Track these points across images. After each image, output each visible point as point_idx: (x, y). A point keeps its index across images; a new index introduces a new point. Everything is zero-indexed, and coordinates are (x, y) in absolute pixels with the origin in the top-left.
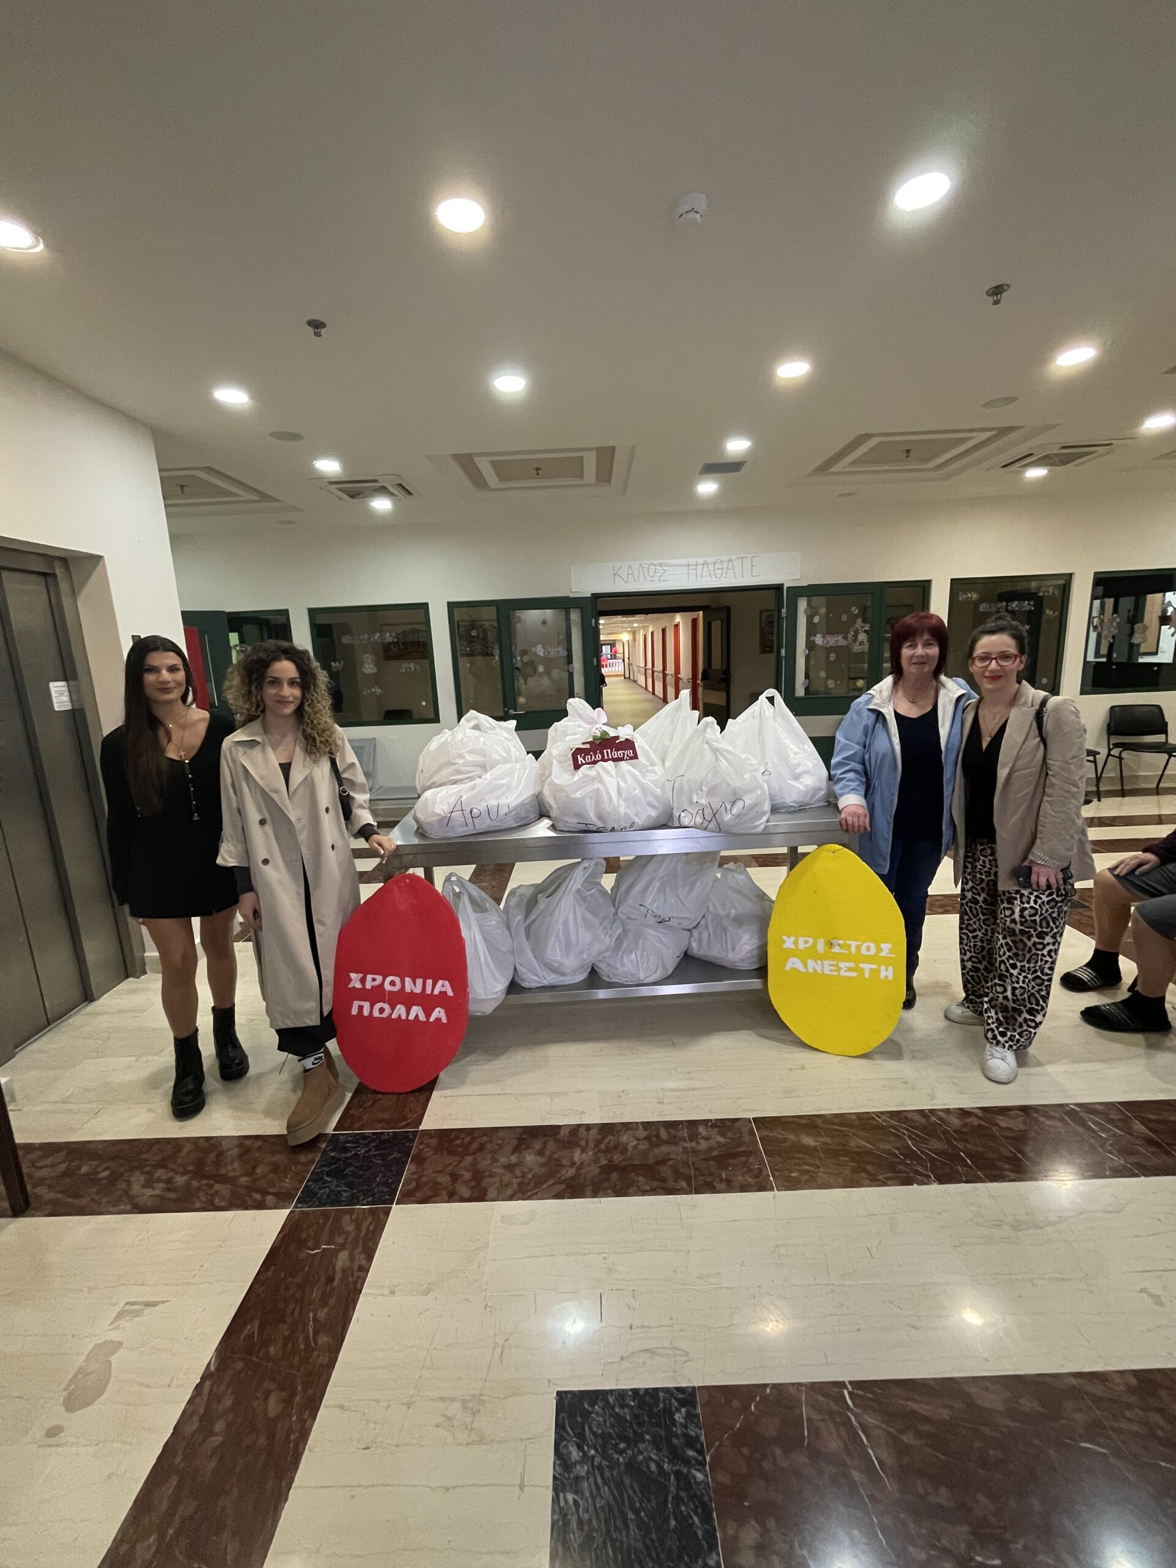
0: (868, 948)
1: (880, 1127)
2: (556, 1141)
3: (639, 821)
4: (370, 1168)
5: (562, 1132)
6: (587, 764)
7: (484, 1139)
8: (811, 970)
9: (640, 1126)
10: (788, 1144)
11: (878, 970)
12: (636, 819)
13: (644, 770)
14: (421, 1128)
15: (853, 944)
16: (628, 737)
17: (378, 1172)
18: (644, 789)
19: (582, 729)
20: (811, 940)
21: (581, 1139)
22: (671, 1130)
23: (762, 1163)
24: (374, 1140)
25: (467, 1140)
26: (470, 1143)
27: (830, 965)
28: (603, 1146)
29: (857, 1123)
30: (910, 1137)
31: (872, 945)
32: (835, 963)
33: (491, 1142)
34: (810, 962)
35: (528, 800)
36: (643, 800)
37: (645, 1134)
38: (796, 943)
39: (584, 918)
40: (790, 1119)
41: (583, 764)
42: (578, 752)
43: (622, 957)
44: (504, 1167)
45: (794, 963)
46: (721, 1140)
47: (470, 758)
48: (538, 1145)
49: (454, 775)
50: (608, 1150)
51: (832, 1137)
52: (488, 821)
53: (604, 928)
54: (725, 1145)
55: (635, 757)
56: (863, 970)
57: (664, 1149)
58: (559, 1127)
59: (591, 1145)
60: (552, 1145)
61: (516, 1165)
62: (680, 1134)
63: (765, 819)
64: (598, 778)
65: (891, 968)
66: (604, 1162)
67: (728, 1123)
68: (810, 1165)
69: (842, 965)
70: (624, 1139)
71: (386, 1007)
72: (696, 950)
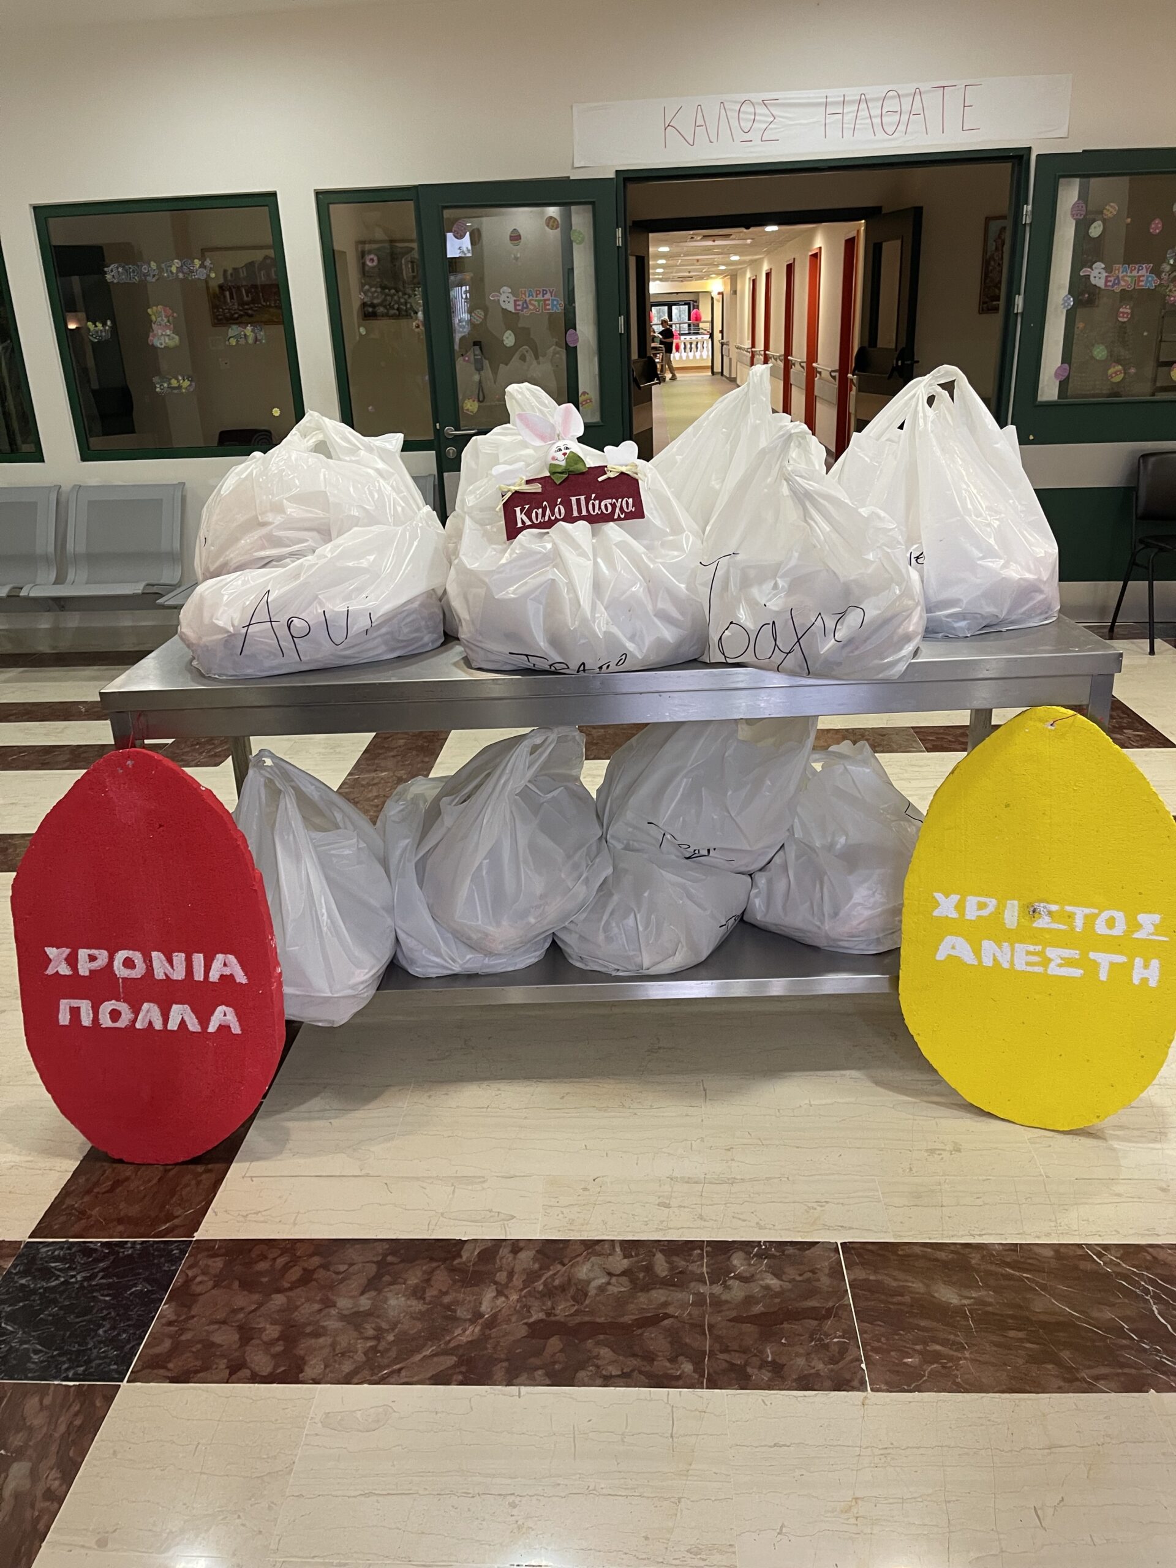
1: (1098, 1276)
2: (452, 1270)
3: (637, 651)
4: (87, 1311)
5: (465, 1255)
6: (533, 526)
7: (316, 1261)
9: (618, 1249)
10: (907, 1299)
12: (630, 646)
13: (657, 543)
14: (197, 1236)
15: (1080, 912)
16: (624, 469)
17: (104, 1318)
18: (653, 585)
19: (530, 451)
20: (992, 903)
21: (500, 1269)
22: (675, 1259)
23: (850, 1333)
24: (105, 1257)
25: (281, 1261)
26: (286, 1268)
27: (1028, 953)
28: (539, 1286)
29: (1054, 1264)
30: (1156, 1297)
32: (1038, 948)
33: (325, 1267)
34: (987, 945)
35: (416, 605)
36: (650, 607)
37: (625, 1263)
38: (960, 907)
39: (532, 847)
40: (917, 1250)
41: (525, 527)
42: (514, 501)
43: (608, 923)
44: (343, 1317)
45: (955, 947)
46: (773, 1282)
47: (292, 510)
48: (414, 1278)
49: (263, 548)
50: (550, 1293)
51: (998, 1290)
52: (327, 645)
53: (576, 867)
54: (777, 1295)
55: (638, 513)
56: (1096, 965)
57: (659, 1295)
58: (462, 1243)
59: (517, 1281)
60: (441, 1279)
61: (368, 1314)
62: (693, 1267)
63: (909, 648)
64: (555, 558)
65: (1154, 964)
66: (537, 1316)
67: (790, 1251)
68: (944, 1343)
69: (1052, 952)
70: (583, 1271)
71: (123, 1007)
72: (760, 913)
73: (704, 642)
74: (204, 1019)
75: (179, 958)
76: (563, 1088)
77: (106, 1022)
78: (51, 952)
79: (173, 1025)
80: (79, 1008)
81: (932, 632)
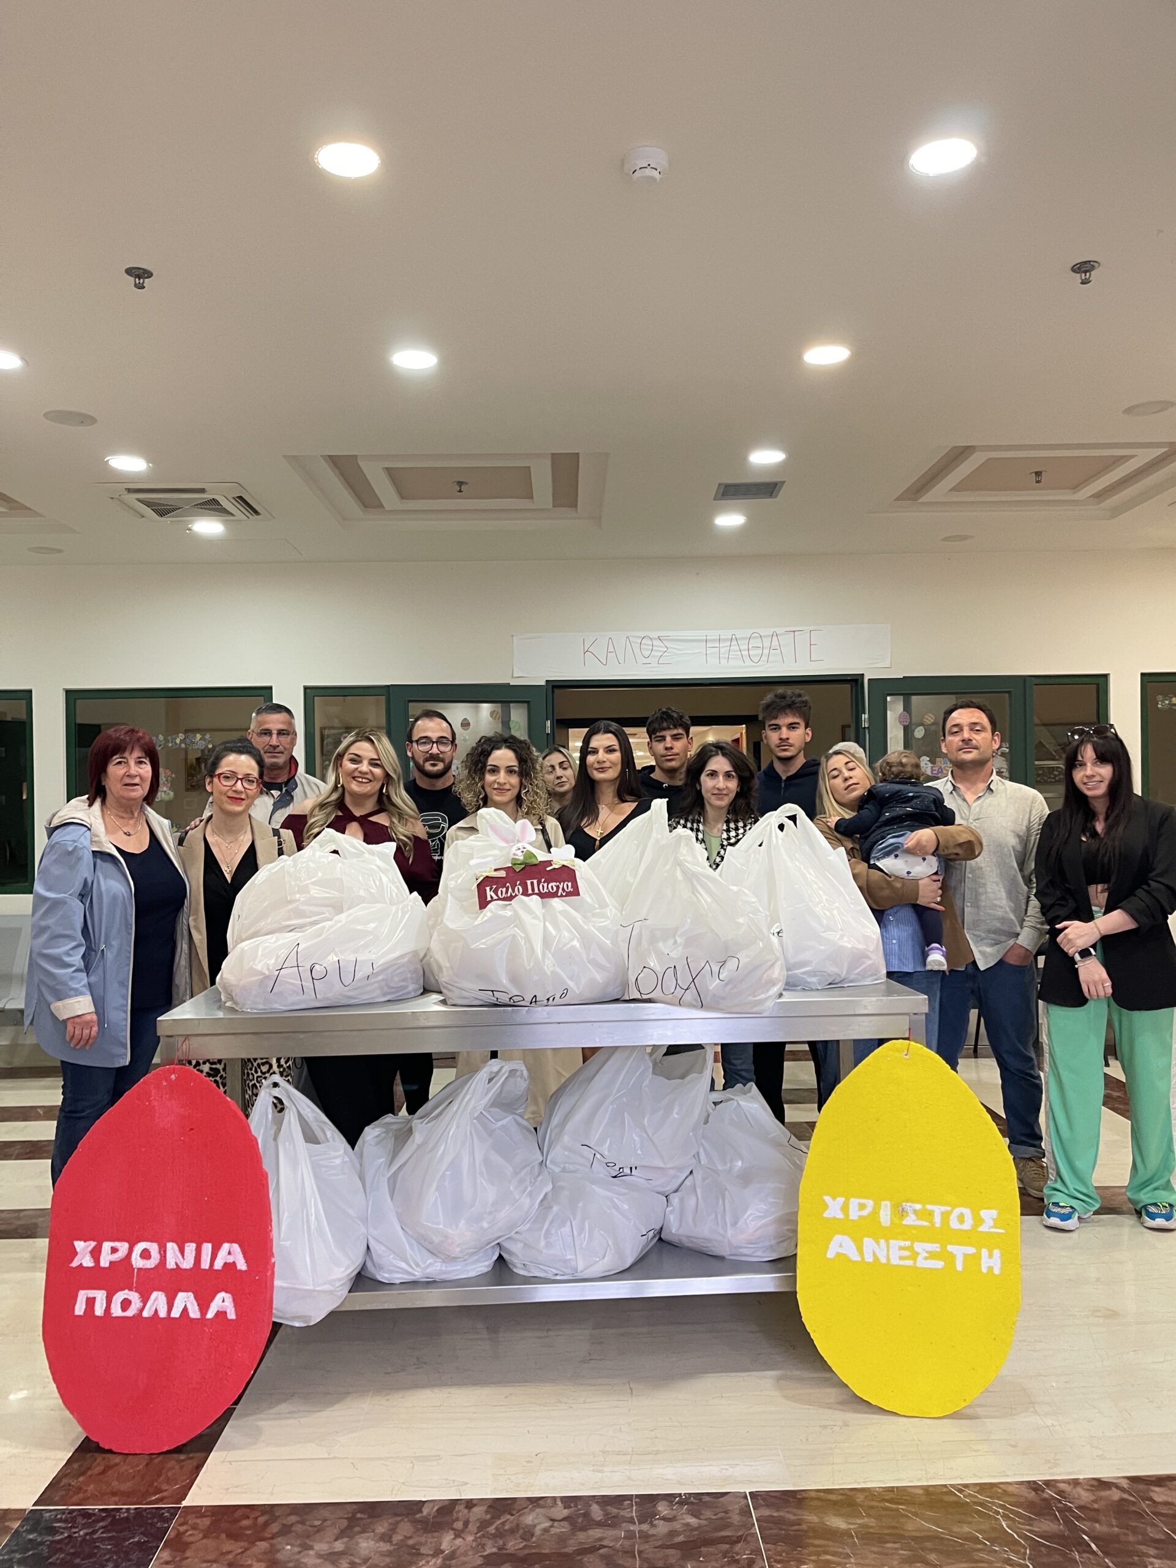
0: (961, 1219)
1: (960, 1505)
2: (415, 1522)
3: (577, 988)
4: (91, 1555)
5: (426, 1511)
6: (499, 899)
7: (293, 1518)
8: (869, 1258)
9: (559, 1502)
10: (804, 1527)
11: (977, 1257)
12: (571, 984)
13: (589, 915)
14: (184, 1503)
15: (938, 1210)
16: (565, 863)
17: (107, 1561)
18: (587, 940)
19: (496, 852)
20: (870, 1203)
21: (457, 1519)
22: (609, 1508)
23: (758, 1551)
24: (103, 1519)
25: (262, 1520)
26: (266, 1524)
27: (901, 1248)
28: (492, 1529)
29: (923, 1498)
30: (1005, 1516)
31: (967, 1212)
32: (908, 1243)
33: (302, 1523)
34: (868, 1242)
35: (406, 960)
36: (584, 956)
37: (566, 1512)
38: (845, 1208)
39: (486, 1161)
40: (813, 1494)
41: (492, 899)
42: (485, 883)
43: (548, 1230)
44: (319, 1556)
45: (841, 1245)
46: (693, 1521)
47: (315, 892)
48: (381, 1528)
49: (290, 919)
50: (500, 1534)
51: (878, 1518)
52: (338, 986)
53: (522, 1181)
54: (696, 1529)
55: (576, 892)
56: (953, 1256)
57: (596, 1533)
58: (422, 1503)
59: (472, 1527)
60: (405, 1528)
61: (342, 1554)
62: (625, 1513)
63: (775, 990)
64: (516, 920)
65: (997, 1253)
66: (490, 1550)
67: (707, 1499)
68: (834, 1554)
69: (919, 1247)
70: (529, 1519)
71: (134, 1297)
72: (675, 1230)
73: (625, 985)
74: (204, 1307)
75: (190, 1248)
76: (507, 1390)
77: (116, 1311)
78: (79, 1245)
79: (176, 1313)
80: (94, 1299)
81: (791, 985)
